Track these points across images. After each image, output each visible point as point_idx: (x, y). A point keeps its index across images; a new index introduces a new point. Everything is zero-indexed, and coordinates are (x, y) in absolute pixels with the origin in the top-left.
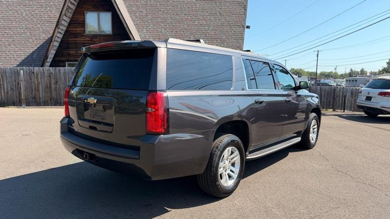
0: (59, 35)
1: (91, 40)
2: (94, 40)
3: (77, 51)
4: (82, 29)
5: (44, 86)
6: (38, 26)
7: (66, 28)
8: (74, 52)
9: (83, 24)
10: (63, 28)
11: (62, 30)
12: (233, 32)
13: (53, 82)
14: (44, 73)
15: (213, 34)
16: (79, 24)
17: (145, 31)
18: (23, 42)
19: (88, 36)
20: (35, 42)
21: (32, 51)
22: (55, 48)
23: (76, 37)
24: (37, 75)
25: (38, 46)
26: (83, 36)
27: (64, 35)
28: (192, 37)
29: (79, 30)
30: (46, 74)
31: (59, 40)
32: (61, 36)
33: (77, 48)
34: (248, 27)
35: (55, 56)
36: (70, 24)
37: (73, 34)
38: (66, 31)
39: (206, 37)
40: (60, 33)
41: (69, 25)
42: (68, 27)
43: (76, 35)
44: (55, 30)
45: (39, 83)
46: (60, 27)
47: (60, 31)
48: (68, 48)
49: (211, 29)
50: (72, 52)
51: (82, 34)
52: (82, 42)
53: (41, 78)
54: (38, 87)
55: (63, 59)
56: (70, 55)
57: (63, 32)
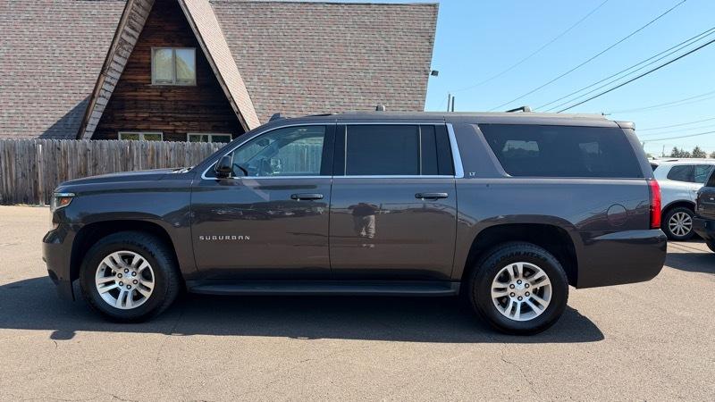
0: (106, 87)
1: (160, 96)
2: (166, 94)
3: (137, 113)
4: (147, 77)
5: (75, 172)
6: (78, 72)
7: (119, 75)
8: (132, 115)
9: (147, 69)
10: (114, 75)
11: (112, 78)
12: (407, 82)
13: (90, 164)
14: (76, 149)
15: (372, 84)
16: (142, 68)
17: (256, 80)
18: (52, 98)
19: (155, 88)
20: (72, 98)
21: (66, 112)
22: (102, 109)
23: (136, 91)
24: (65, 153)
25: (76, 105)
26: (148, 88)
27: (116, 87)
28: (335, 90)
29: (141, 78)
30: (80, 151)
31: (108, 95)
32: (111, 89)
33: (136, 108)
34: (435, 73)
35: (102, 121)
36: (127, 68)
37: (131, 84)
38: (120, 81)
39: (359, 91)
40: (110, 84)
41: (125, 70)
42: (123, 74)
43: (136, 87)
44: (99, 78)
45: (67, 166)
46: (109, 73)
47: (108, 79)
48: (122, 108)
49: (369, 76)
50: (129, 115)
51: (146, 85)
52: (147, 98)
53: (71, 158)
54: (66, 173)
55: (113, 126)
56: (125, 120)
57: (114, 82)
